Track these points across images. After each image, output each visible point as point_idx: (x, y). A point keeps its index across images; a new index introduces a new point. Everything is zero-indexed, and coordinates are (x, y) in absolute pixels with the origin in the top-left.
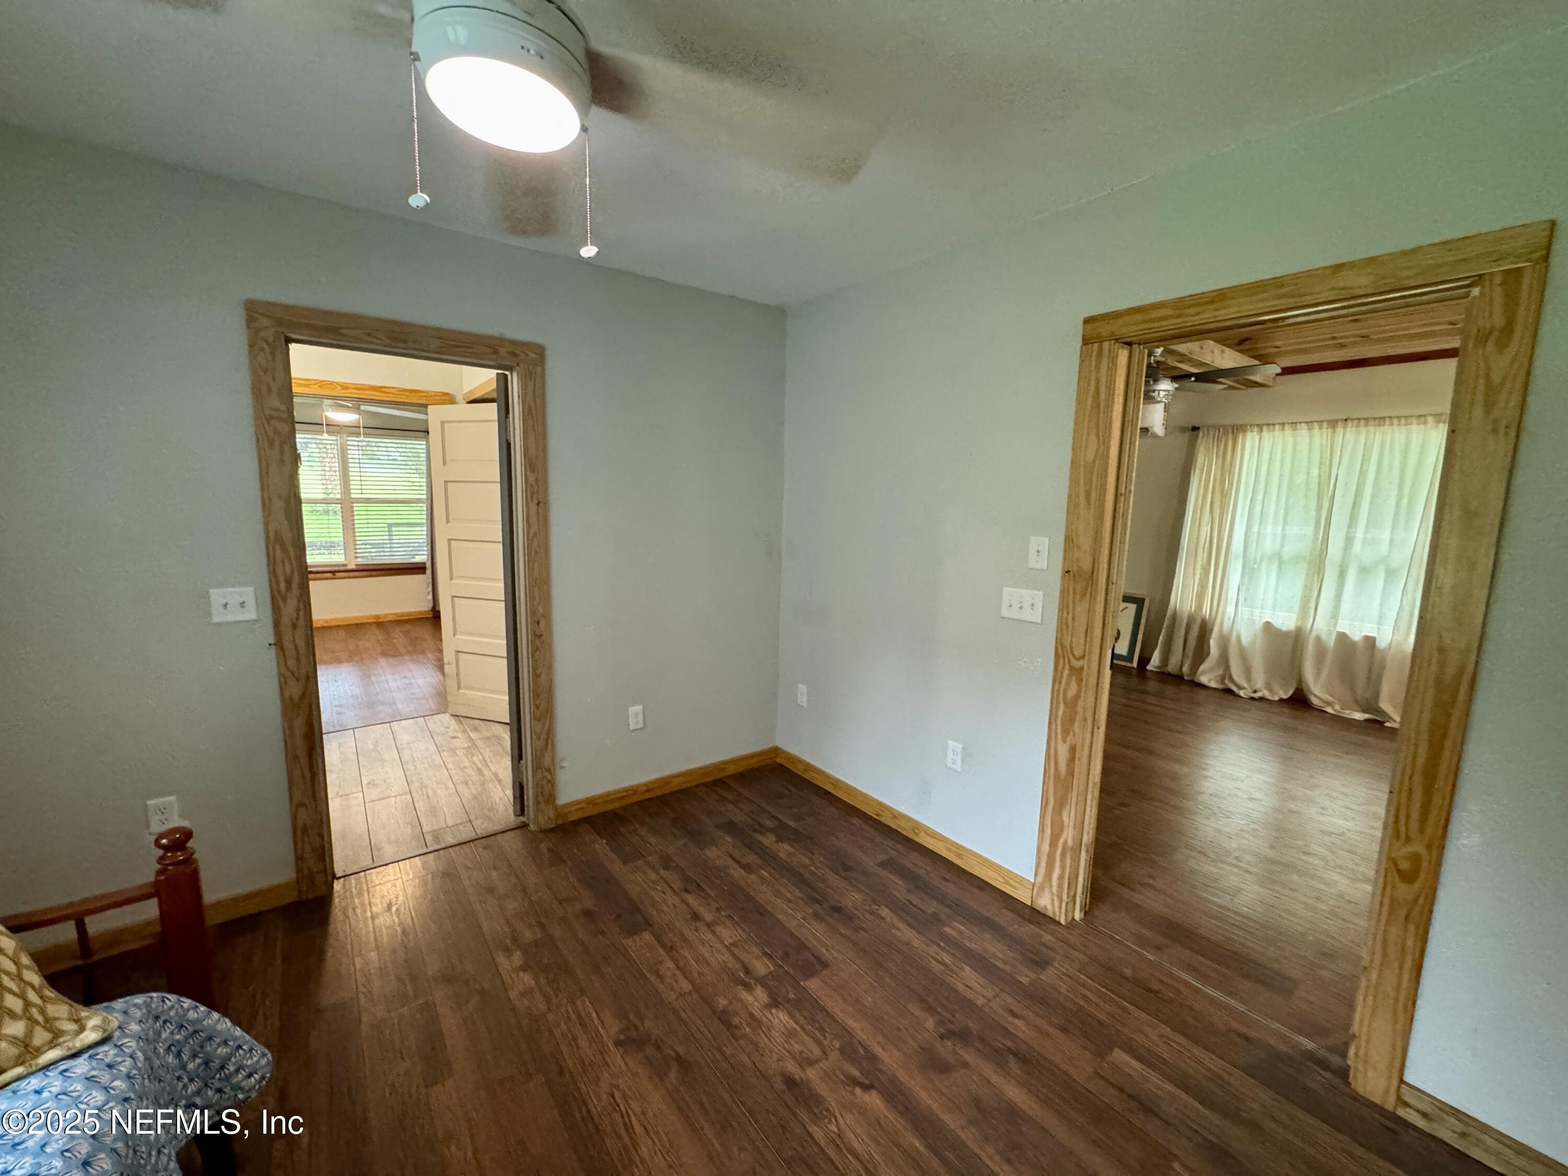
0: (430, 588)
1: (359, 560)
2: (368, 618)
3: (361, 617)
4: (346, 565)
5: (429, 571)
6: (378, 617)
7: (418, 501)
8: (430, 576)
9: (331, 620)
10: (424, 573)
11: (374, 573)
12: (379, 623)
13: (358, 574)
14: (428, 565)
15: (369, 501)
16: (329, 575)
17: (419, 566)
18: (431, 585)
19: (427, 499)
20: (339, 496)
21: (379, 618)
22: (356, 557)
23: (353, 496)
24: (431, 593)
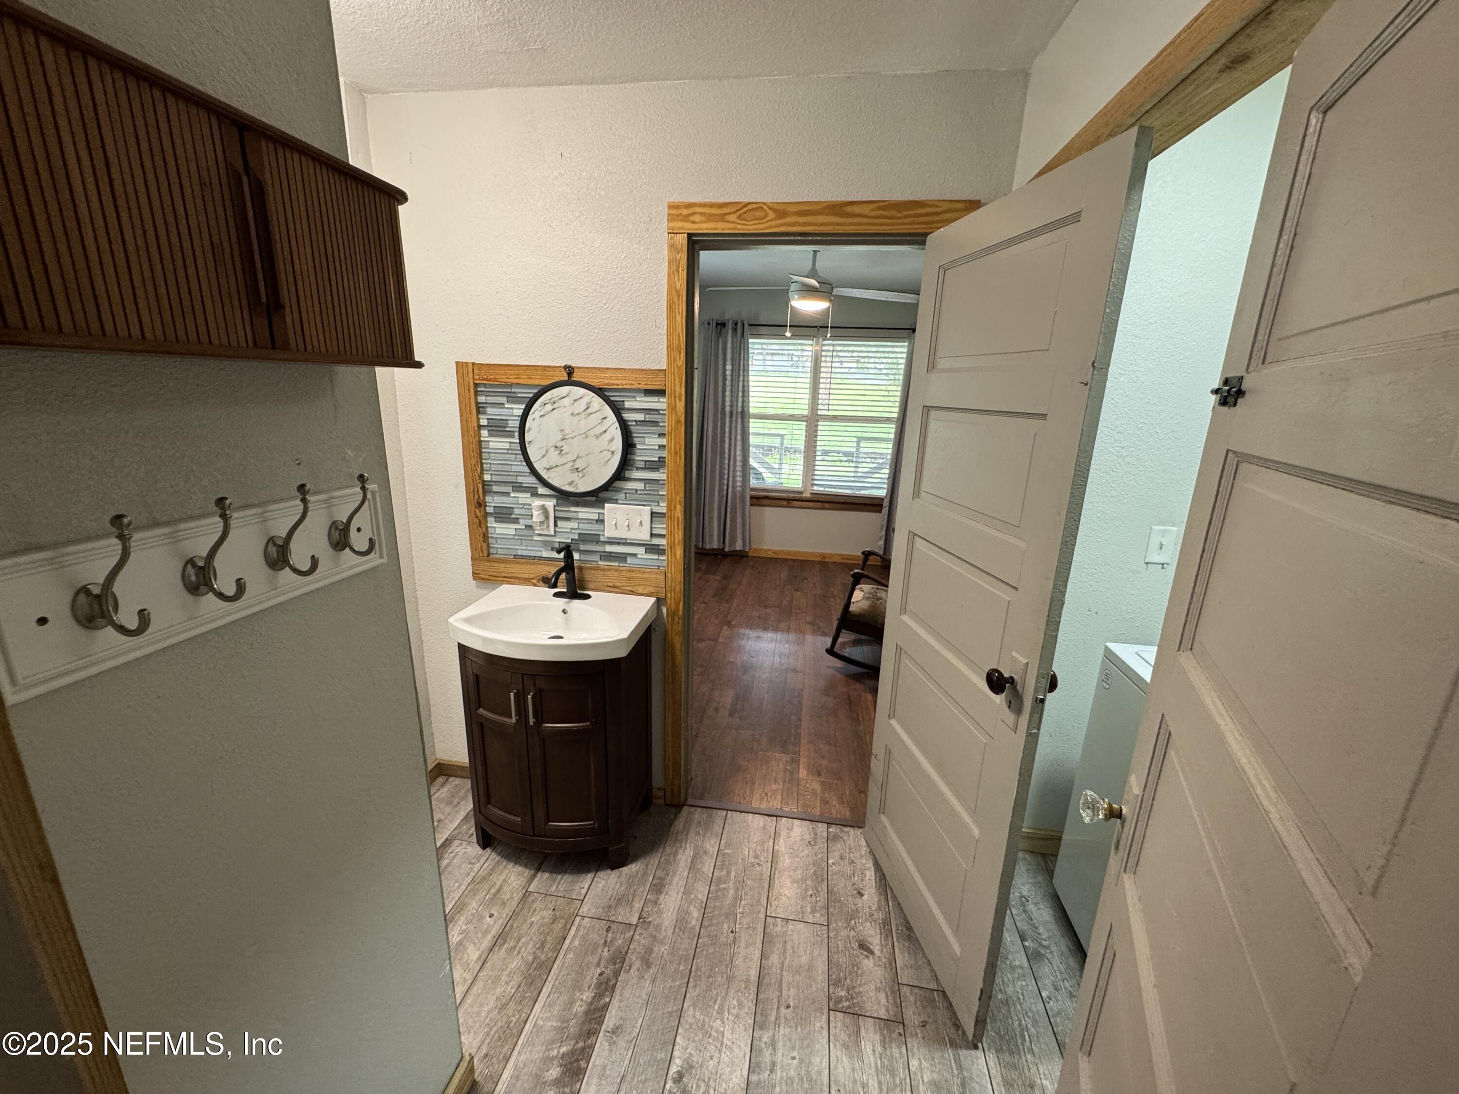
0: (883, 533)
1: (815, 488)
2: (813, 554)
3: (807, 553)
4: (801, 493)
5: (885, 510)
6: (823, 556)
7: (888, 420)
8: (886, 517)
9: (781, 552)
10: (880, 512)
11: (827, 505)
12: (824, 562)
13: (811, 504)
14: (886, 503)
15: (835, 418)
16: (785, 503)
17: (875, 502)
18: (885, 529)
19: (898, 419)
20: (806, 413)
21: (825, 557)
22: (813, 485)
23: (819, 413)
24: (883, 538)
